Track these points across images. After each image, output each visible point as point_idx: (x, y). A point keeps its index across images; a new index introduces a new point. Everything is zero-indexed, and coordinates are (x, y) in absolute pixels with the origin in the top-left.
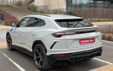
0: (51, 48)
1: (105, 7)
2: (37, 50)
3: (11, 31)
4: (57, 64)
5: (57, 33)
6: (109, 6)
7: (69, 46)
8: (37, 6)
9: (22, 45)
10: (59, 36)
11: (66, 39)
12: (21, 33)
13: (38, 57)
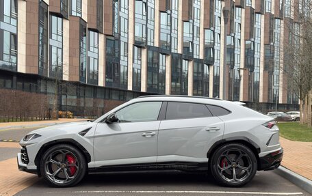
0: (267, 144)
13: (225, 168)
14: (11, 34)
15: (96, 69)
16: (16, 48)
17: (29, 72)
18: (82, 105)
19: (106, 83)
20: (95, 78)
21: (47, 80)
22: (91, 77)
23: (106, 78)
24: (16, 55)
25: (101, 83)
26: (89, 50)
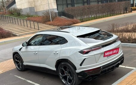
0: (81, 65)
1: (99, 1)
2: (63, 69)
3: (20, 51)
4: (89, 80)
5: (84, 50)
7: (98, 61)
8: (21, 9)
9: (39, 64)
10: (87, 53)
11: (95, 55)
12: (37, 52)
13: (64, 75)
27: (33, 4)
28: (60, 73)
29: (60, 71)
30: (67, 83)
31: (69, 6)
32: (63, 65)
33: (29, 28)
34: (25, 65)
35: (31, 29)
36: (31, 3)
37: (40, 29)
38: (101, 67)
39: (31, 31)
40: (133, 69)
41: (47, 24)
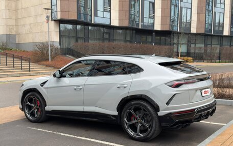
0: (168, 103)
1: (128, 41)
2: (132, 111)
3: (42, 86)
6: (134, 39)
7: (192, 100)
9: (83, 107)
11: (189, 90)
12: (81, 87)
13: (131, 123)
14: (150, 2)
15: (221, 21)
16: (154, 13)
17: (163, 29)
18: (209, 51)
19: (231, 32)
20: (221, 29)
21: (179, 34)
22: (217, 28)
23: (231, 28)
24: (154, 18)
25: (226, 32)
26: (215, 6)
27: (15, 29)
28: (125, 119)
29: (125, 115)
30: (137, 135)
31: (80, 42)
32: (134, 104)
33: (11, 67)
34: (48, 111)
35: (14, 69)
36: (11, 27)
37: (32, 71)
38: (195, 109)
39: (15, 72)
40: (224, 125)
41: (43, 65)
